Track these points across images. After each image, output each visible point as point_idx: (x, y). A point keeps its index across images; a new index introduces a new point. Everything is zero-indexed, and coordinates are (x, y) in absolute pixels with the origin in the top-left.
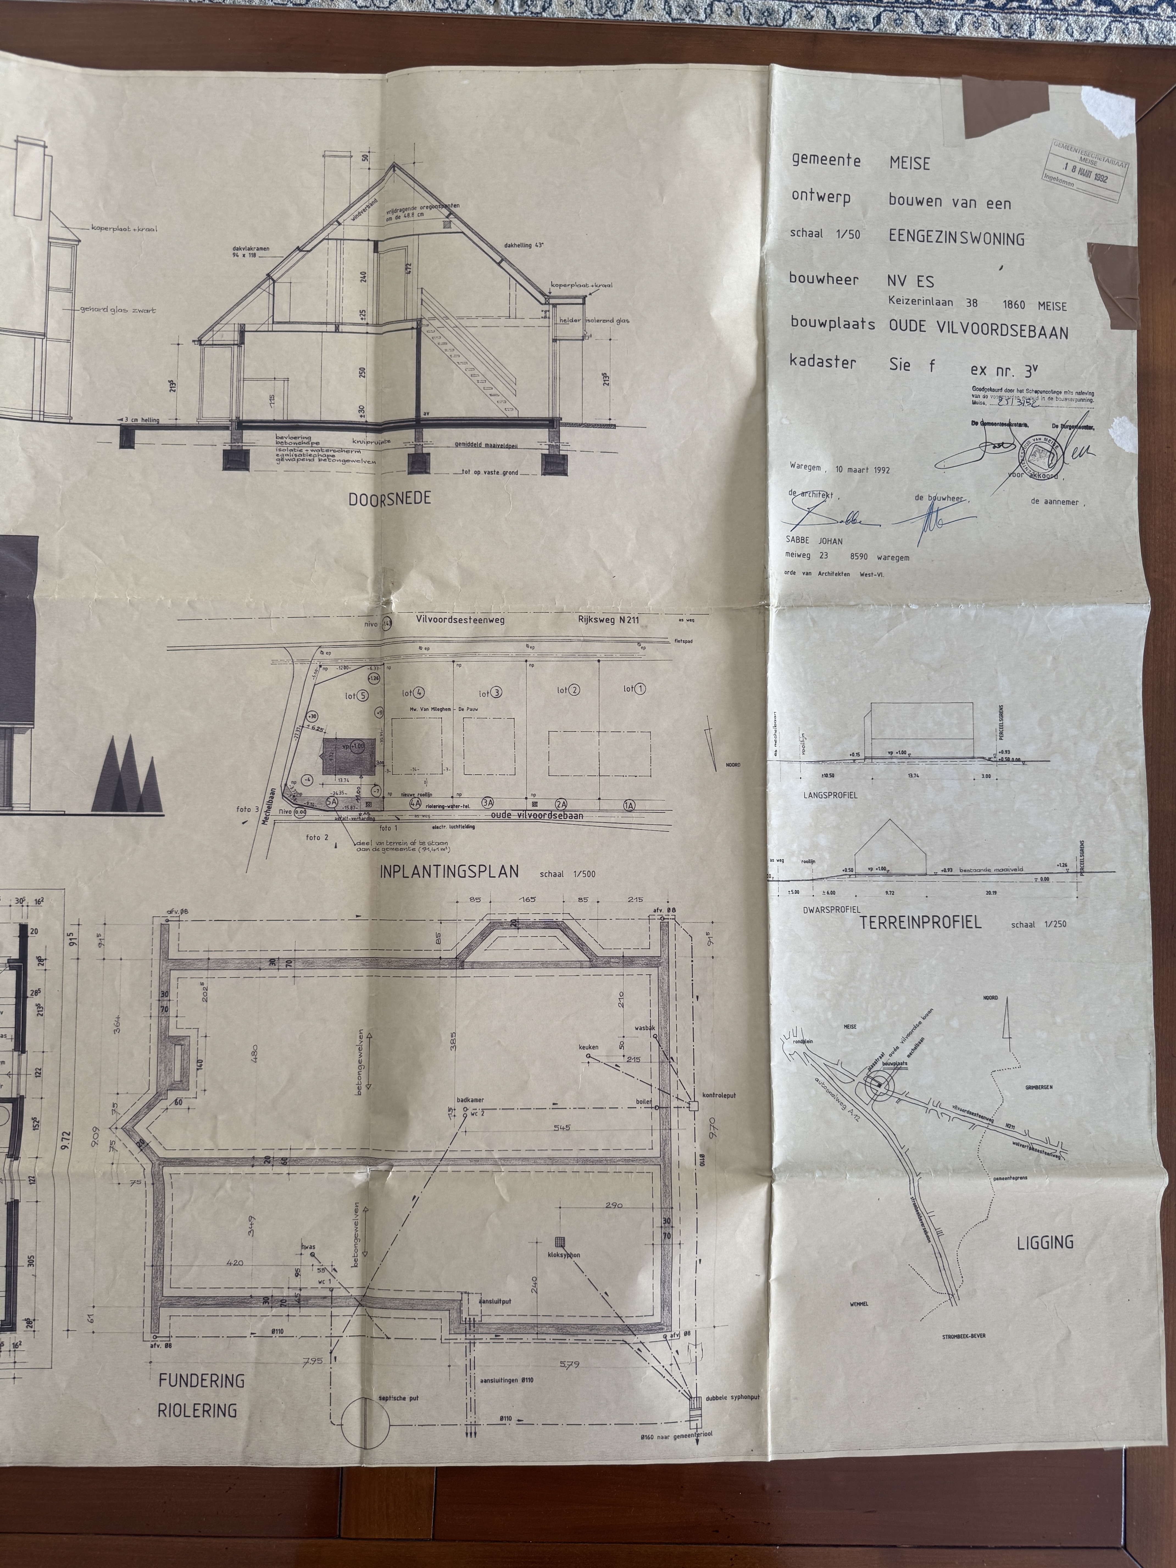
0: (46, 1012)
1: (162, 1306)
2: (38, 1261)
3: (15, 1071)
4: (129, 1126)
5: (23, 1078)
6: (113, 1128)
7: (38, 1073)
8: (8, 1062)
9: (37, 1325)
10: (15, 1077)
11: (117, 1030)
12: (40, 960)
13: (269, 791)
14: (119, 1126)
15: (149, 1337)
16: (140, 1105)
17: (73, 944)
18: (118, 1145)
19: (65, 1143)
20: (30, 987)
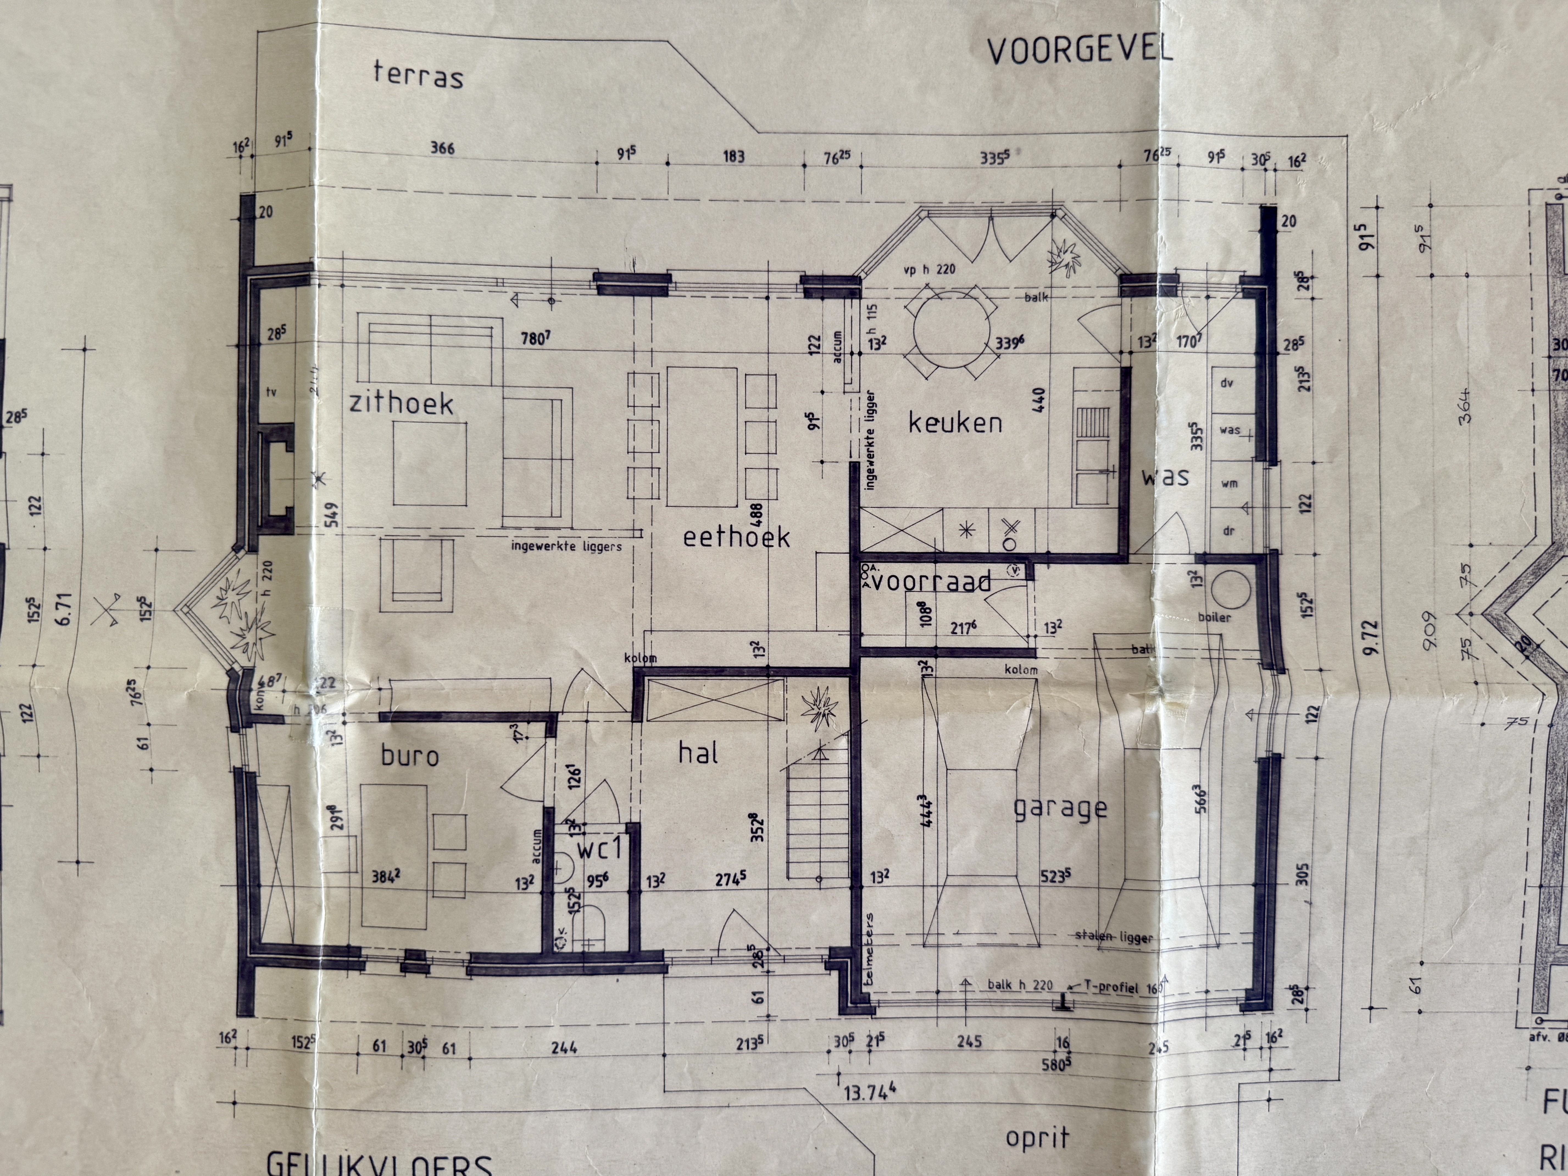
0: (1317, 383)
1: (1557, 963)
2: (1317, 875)
3: (1259, 501)
4: (1497, 610)
5: (1275, 515)
6: (1465, 613)
7: (1306, 505)
8: (1244, 482)
9: (1312, 999)
10: (1259, 512)
11: (1465, 418)
12: (1302, 279)
14: (1478, 610)
15: (1527, 1020)
16: (1518, 568)
17: (1364, 246)
18: (1478, 648)
19: (1370, 642)
20: (1284, 333)
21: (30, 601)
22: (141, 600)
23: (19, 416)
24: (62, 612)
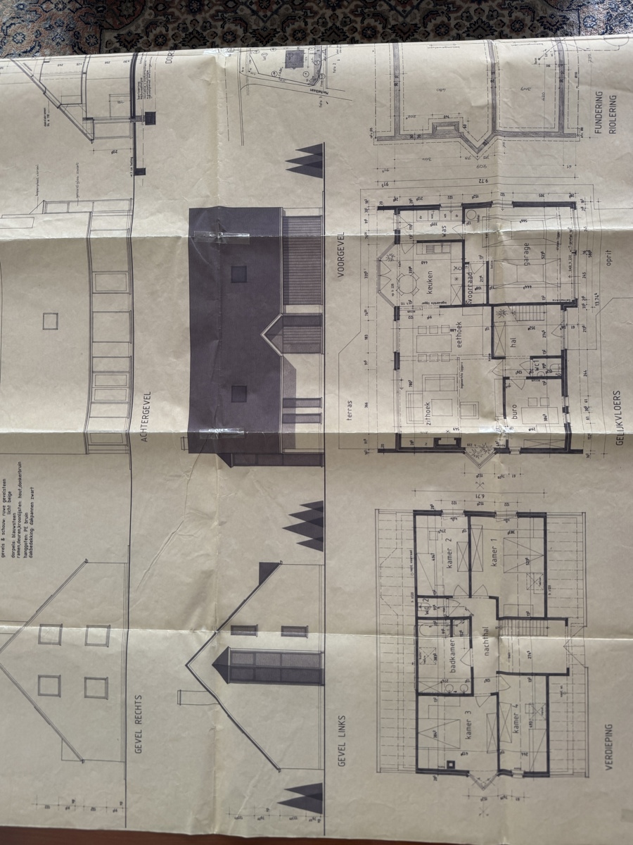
0: (420, 195)
1: (563, 132)
2: (542, 192)
3: (449, 209)
4: (477, 150)
5: (453, 205)
6: (477, 158)
7: (450, 197)
8: (445, 212)
9: (573, 192)
10: (452, 209)
11: (429, 159)
12: (395, 200)
13: (312, 92)
14: (476, 155)
15: (578, 139)
16: (466, 146)
17: (387, 185)
18: (486, 155)
19: (484, 181)
20: (409, 204)
21: (478, 505)
22: (477, 477)
23: (432, 506)
24: (481, 496)
